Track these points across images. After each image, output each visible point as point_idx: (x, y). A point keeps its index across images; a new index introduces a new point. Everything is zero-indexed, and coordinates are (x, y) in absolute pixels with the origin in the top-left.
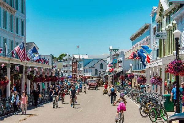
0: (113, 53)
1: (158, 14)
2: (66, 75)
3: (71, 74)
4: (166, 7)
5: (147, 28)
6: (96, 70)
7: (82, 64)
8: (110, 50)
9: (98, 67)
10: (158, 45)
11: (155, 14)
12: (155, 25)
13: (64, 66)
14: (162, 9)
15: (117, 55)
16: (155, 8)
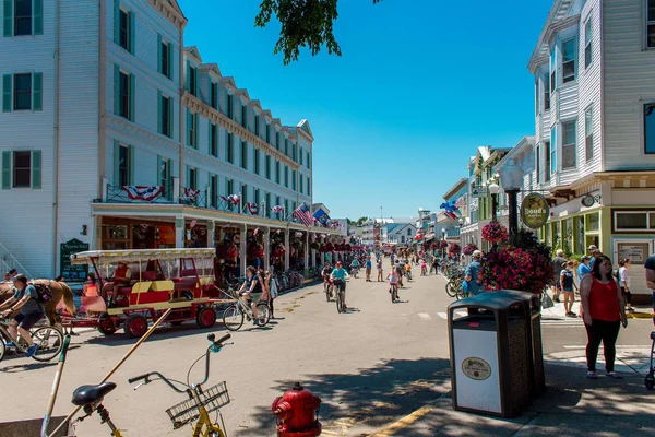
0: (424, 216)
1: (477, 165)
2: (367, 243)
3: (372, 242)
4: (486, 156)
5: (464, 183)
6: (403, 237)
7: (385, 230)
8: (420, 212)
9: (405, 233)
10: (477, 205)
11: (472, 166)
12: (473, 180)
13: (364, 232)
14: (481, 160)
15: (429, 218)
16: (473, 158)
